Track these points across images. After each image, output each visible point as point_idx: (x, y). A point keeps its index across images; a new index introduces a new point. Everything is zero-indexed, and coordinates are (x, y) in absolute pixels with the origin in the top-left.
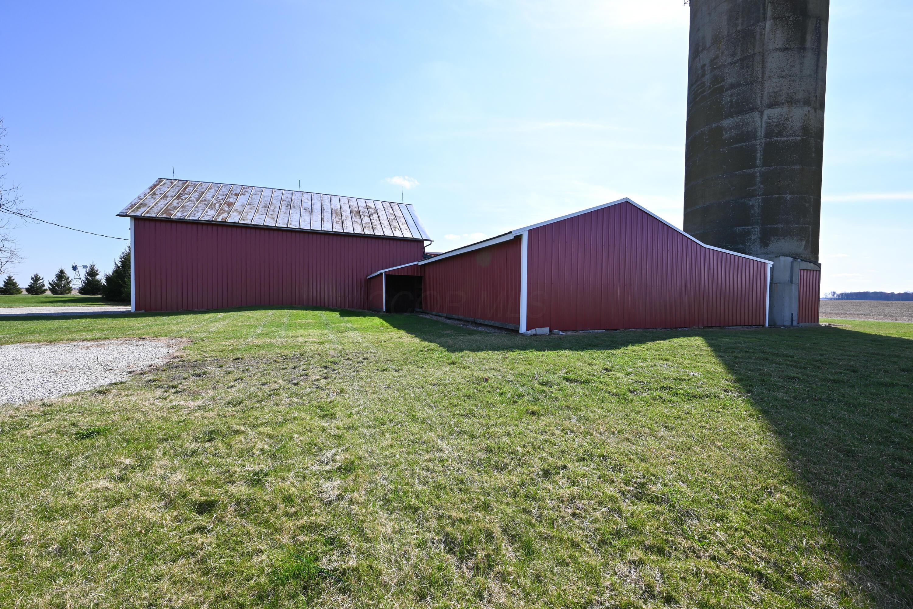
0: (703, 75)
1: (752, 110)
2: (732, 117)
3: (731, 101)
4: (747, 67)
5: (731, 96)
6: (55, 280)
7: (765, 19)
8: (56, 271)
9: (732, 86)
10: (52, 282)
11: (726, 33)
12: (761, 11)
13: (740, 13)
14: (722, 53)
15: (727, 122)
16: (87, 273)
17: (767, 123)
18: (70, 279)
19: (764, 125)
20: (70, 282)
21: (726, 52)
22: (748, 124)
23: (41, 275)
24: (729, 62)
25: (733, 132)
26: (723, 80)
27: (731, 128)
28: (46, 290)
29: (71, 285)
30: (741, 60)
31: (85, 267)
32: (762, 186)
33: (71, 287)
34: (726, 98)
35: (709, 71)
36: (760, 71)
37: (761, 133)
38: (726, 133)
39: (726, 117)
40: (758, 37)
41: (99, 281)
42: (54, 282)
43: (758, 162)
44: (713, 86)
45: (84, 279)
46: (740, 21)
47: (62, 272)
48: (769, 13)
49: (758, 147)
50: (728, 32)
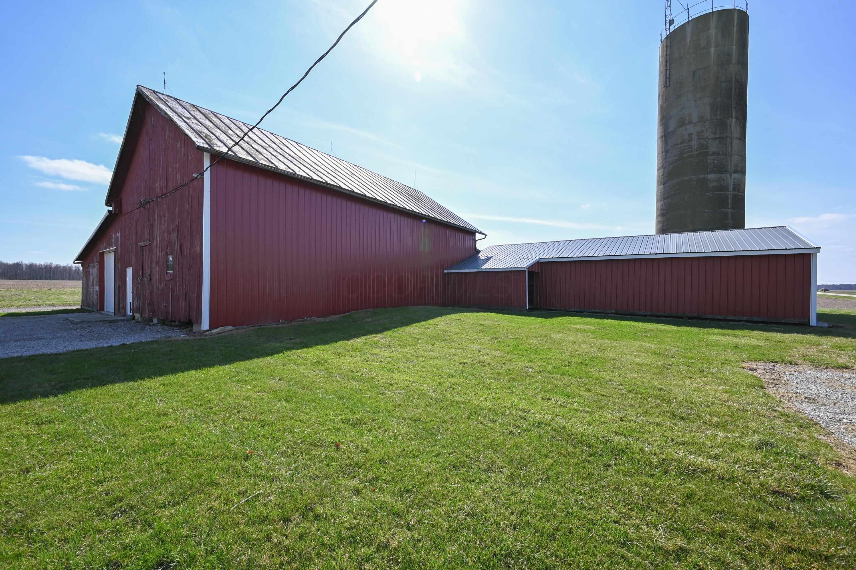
0: (690, 140)
1: (726, 172)
2: (714, 174)
3: (714, 163)
4: (723, 144)
5: (714, 160)
7: (732, 117)
9: (714, 154)
11: (709, 117)
12: (730, 112)
13: (719, 108)
14: (707, 130)
15: (710, 176)
17: (733, 182)
19: (732, 183)
21: (710, 130)
22: (724, 180)
24: (712, 137)
25: (715, 184)
26: (708, 148)
27: (714, 181)
30: (720, 138)
32: (732, 221)
34: (710, 160)
35: (696, 139)
36: (730, 149)
37: (731, 187)
38: (711, 183)
39: (711, 173)
40: (729, 127)
43: (730, 206)
44: (700, 150)
46: (718, 113)
48: (734, 115)
49: (729, 196)
50: (711, 118)
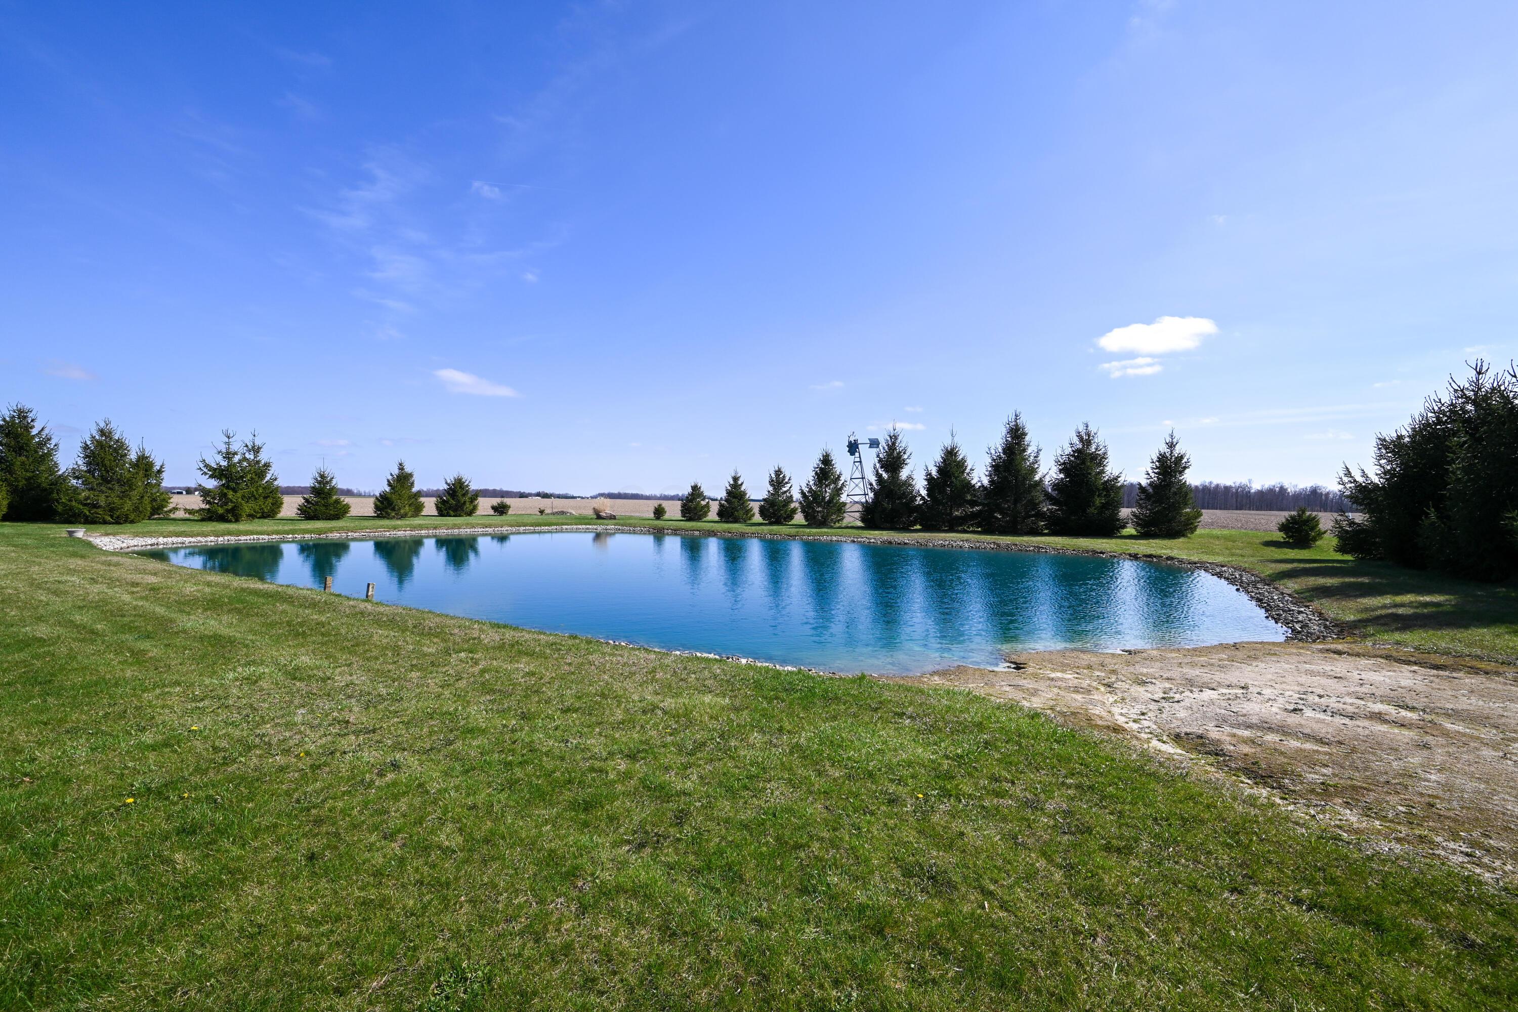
6: (812, 483)
8: (814, 461)
10: (806, 490)
16: (880, 461)
18: (842, 479)
20: (841, 489)
23: (787, 472)
28: (794, 511)
29: (844, 498)
31: (874, 443)
33: (844, 504)
41: (908, 483)
42: (811, 490)
45: (873, 479)
47: (826, 460)
